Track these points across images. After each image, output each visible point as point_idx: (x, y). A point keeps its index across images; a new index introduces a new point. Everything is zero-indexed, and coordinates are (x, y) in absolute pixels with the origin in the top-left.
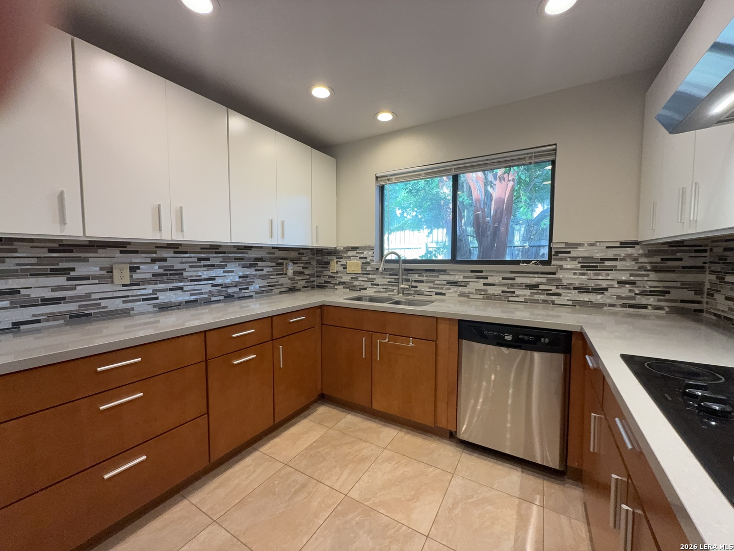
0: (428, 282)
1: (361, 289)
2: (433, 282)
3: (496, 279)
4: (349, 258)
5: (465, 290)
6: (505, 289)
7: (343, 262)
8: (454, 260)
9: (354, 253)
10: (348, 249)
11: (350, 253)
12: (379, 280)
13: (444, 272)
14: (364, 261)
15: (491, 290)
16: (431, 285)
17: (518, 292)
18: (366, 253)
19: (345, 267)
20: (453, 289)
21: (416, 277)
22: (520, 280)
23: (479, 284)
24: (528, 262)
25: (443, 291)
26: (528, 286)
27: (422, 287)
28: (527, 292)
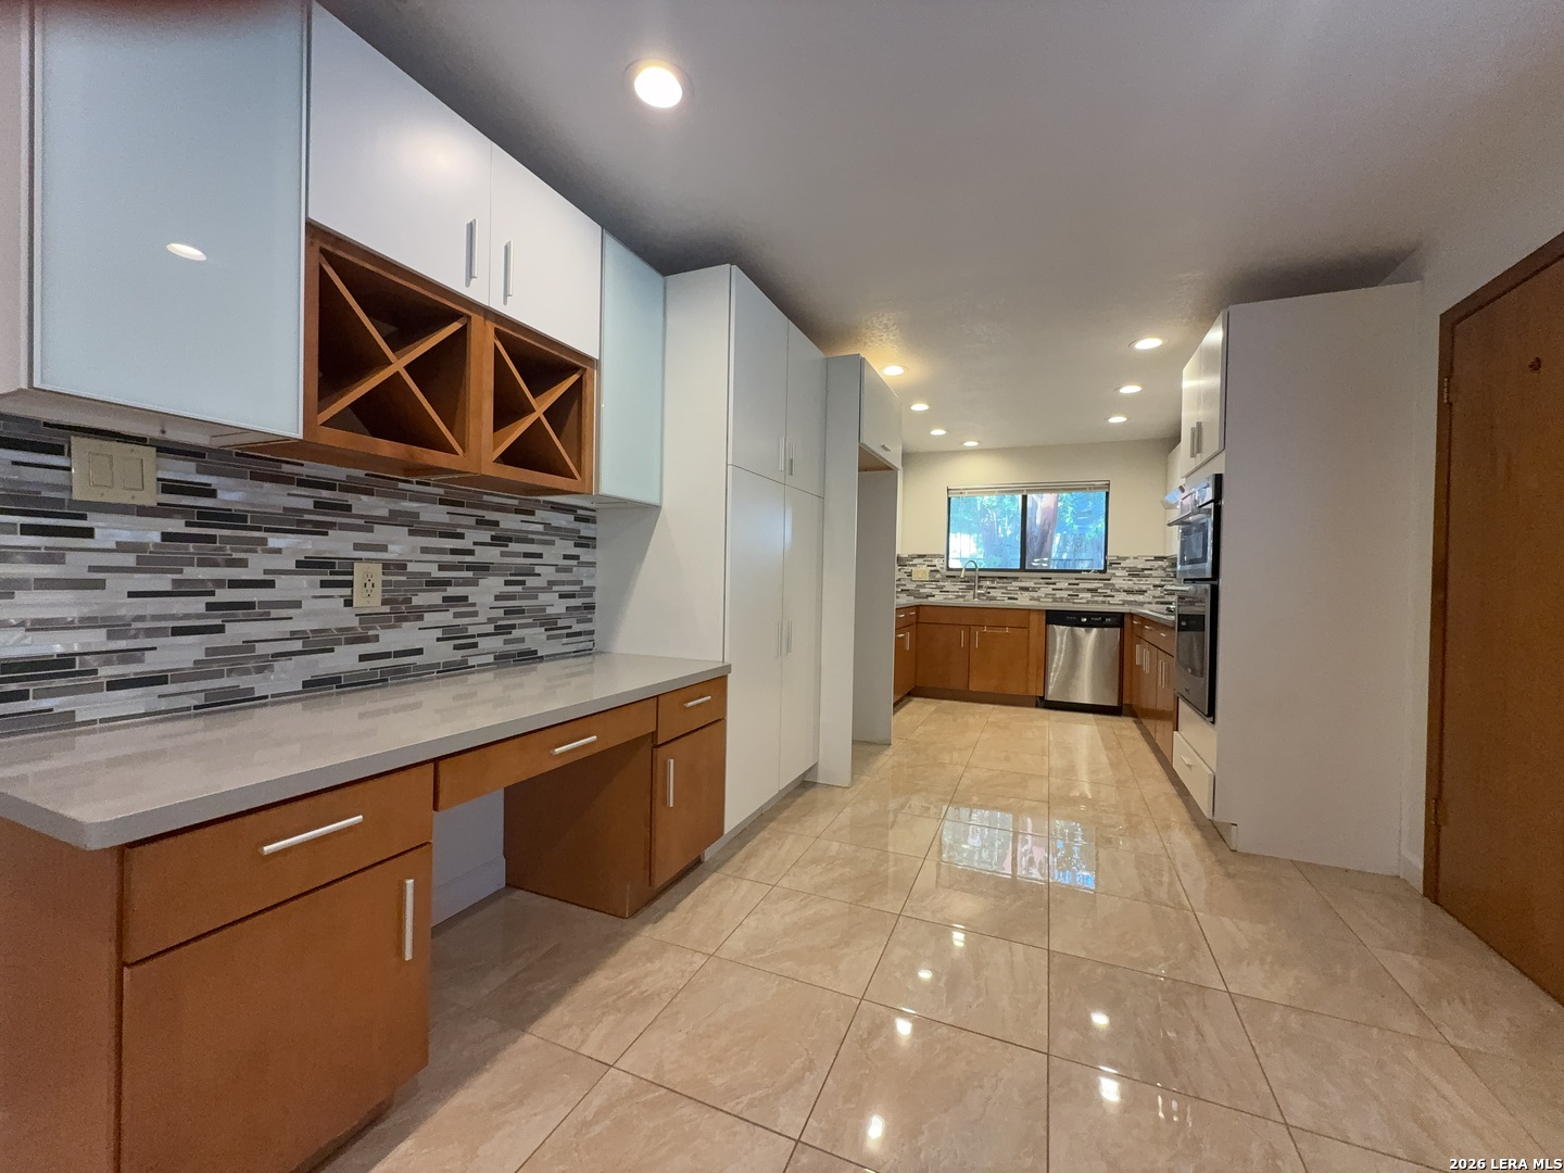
0: (1001, 588)
1: (928, 596)
2: (1006, 588)
3: (1065, 585)
4: (915, 565)
5: (1035, 595)
6: (1071, 593)
7: (908, 569)
8: (1023, 568)
9: (921, 561)
10: (912, 557)
11: (916, 561)
12: (948, 585)
13: (1016, 579)
14: (933, 568)
15: (1059, 594)
16: (1004, 591)
17: (1081, 595)
18: (936, 561)
19: (910, 575)
20: (1027, 593)
21: (988, 583)
22: (1081, 586)
23: (1049, 589)
24: (1088, 571)
25: (1015, 596)
26: (1089, 590)
27: (993, 593)
28: (1089, 595)
